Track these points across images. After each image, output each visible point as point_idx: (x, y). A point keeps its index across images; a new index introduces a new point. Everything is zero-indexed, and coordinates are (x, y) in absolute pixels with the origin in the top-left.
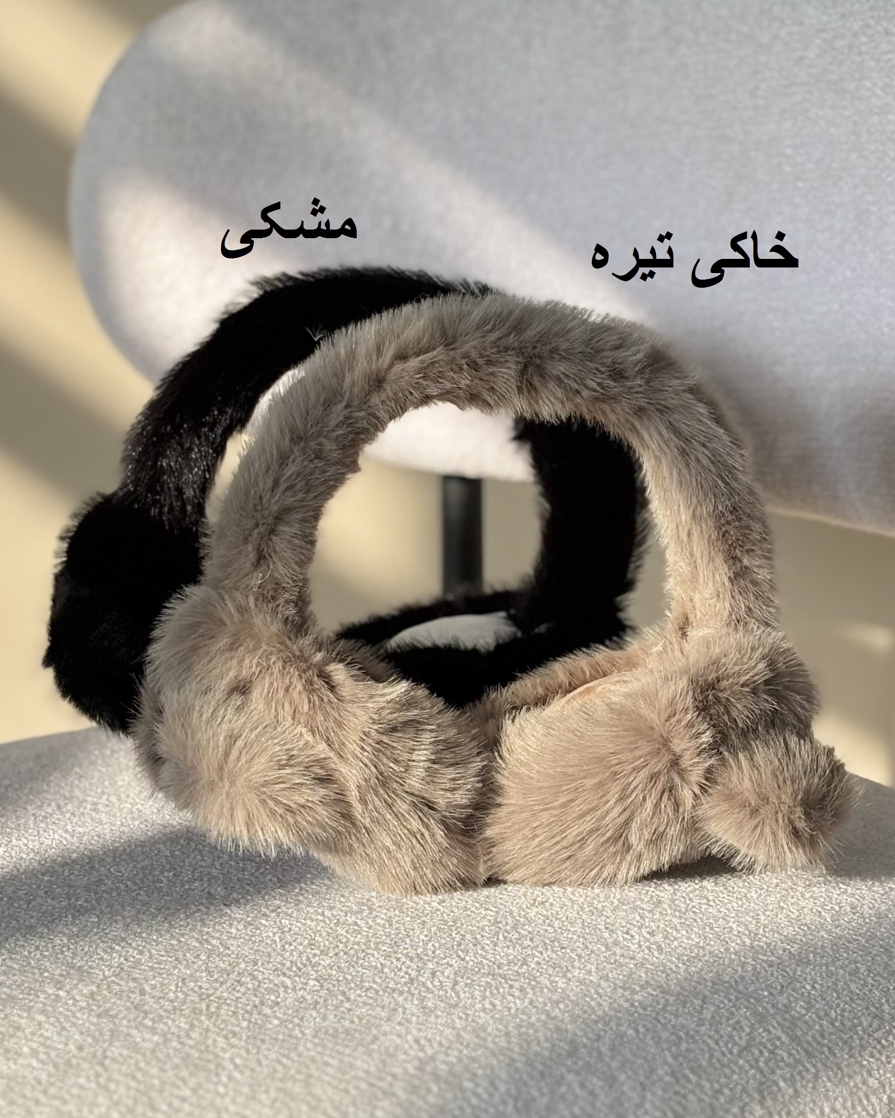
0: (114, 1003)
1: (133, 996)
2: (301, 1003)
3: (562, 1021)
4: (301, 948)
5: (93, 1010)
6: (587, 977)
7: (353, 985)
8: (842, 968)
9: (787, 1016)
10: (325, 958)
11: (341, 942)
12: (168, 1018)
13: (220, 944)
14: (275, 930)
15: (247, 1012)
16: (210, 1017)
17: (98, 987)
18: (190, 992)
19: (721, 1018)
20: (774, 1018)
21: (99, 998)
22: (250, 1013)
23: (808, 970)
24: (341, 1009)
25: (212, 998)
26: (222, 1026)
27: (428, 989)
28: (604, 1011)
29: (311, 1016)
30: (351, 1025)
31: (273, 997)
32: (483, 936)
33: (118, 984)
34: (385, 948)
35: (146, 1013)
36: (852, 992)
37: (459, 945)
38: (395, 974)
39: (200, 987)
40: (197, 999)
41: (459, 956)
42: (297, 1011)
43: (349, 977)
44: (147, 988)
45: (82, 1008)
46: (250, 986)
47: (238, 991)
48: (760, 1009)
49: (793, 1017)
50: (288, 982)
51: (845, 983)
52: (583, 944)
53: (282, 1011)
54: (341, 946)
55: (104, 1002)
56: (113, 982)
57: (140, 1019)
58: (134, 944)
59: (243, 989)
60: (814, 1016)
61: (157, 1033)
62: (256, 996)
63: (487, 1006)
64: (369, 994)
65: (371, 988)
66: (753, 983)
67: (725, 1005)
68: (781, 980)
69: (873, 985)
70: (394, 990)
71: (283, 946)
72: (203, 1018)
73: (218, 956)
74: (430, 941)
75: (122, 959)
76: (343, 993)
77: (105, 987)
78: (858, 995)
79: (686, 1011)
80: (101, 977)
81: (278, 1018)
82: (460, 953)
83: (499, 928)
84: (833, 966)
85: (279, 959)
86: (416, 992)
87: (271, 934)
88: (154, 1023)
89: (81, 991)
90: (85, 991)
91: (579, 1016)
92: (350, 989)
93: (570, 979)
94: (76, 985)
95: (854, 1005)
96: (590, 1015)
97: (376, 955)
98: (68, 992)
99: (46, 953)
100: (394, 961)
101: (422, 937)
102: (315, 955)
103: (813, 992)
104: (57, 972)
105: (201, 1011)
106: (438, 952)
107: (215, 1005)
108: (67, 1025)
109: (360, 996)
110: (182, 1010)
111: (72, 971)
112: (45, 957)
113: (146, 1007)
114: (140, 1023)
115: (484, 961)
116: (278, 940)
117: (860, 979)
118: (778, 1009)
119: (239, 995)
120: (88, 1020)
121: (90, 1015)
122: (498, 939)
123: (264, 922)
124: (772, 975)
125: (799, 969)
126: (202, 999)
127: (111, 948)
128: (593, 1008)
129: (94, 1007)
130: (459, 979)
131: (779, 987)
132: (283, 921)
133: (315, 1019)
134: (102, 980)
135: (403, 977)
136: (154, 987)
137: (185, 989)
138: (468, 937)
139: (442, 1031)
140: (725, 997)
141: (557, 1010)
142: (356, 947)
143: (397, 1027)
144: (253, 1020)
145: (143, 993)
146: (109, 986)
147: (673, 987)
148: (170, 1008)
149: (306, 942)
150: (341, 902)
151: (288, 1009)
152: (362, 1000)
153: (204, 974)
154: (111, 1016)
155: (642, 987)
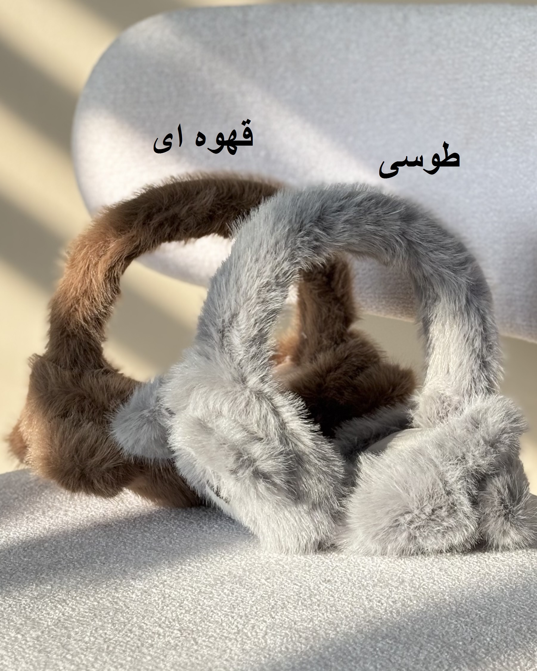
0: (50, 644)
1: (63, 639)
2: (167, 645)
3: (329, 660)
4: (173, 608)
5: (37, 648)
6: (349, 631)
7: (201, 634)
8: (511, 627)
9: (473, 658)
10: (187, 615)
11: (199, 605)
12: (82, 654)
13: (125, 605)
14: (160, 596)
15: (132, 650)
16: (108, 653)
17: (42, 632)
18: (99, 637)
19: (430, 659)
20: (464, 660)
21: (42, 640)
22: (134, 652)
23: (489, 628)
24: (192, 650)
25: (111, 641)
26: (115, 660)
27: (248, 637)
28: (357, 654)
29: (172, 654)
30: (196, 661)
31: (150, 641)
32: (288, 602)
33: (55, 631)
34: (226, 609)
35: (69, 650)
36: (516, 643)
37: (273, 607)
38: (229, 627)
39: (106, 634)
40: (102, 642)
41: (271, 615)
42: (163, 651)
43: (200, 628)
44: (73, 634)
45: (30, 646)
46: (137, 633)
47: (129, 637)
48: (456, 654)
49: (476, 659)
50: (161, 631)
51: (513, 637)
52: (350, 609)
53: (154, 650)
54: (199, 607)
55: (44, 643)
56: (53, 629)
57: (64, 655)
58: (70, 605)
59: (132, 636)
60: (490, 658)
61: (74, 664)
62: (139, 640)
63: (283, 649)
64: (211, 640)
65: (213, 636)
66: (454, 636)
67: (434, 650)
68: (471, 635)
69: (530, 639)
70: (226, 638)
71: (163, 607)
72: (104, 654)
73: (121, 613)
74: (255, 605)
75: (61, 614)
76: (194, 639)
77: (47, 632)
78: (520, 645)
79: (409, 654)
80: (45, 626)
81: (151, 655)
82: (272, 613)
83: (300, 597)
84: (506, 625)
85: (159, 615)
86: (240, 639)
87: (157, 599)
88: (72, 657)
89: (31, 635)
90: (33, 635)
91: (340, 657)
92: (199, 636)
93: (338, 632)
94: (29, 631)
95: (516, 652)
96: (347, 656)
97: (220, 614)
98: (23, 635)
99: (15, 609)
100: (230, 618)
101: (250, 602)
102: (182, 613)
103: (491, 643)
104: (19, 622)
105: (103, 650)
106: (258, 613)
107: (113, 645)
108: (19, 657)
109: (204, 641)
110: (91, 649)
111: (28, 622)
112: (14, 611)
113: (70, 647)
114: (64, 657)
115: (287, 619)
116: (160, 603)
117: (522, 634)
118: (467, 654)
119: (128, 639)
120: (32, 654)
121: (34, 651)
122: (298, 604)
123: (154, 590)
124: (466, 631)
125: (484, 627)
126: (105, 642)
127: (56, 607)
128: (350, 652)
129: (38, 646)
130: (268, 631)
131: (470, 639)
132: (166, 590)
133: (174, 656)
134: (46, 628)
135: (233, 629)
136: (77, 633)
137: (96, 635)
138: (279, 603)
139: (253, 666)
140: (435, 646)
141: (327, 653)
142: (208, 608)
143: (225, 662)
144: (135, 656)
145: (69, 637)
146: (49, 632)
147: (402, 638)
148: (84, 647)
149: (178, 604)
150: (205, 578)
151: (158, 649)
152: (205, 644)
153: (110, 625)
154: (47, 652)
155: (383, 638)
